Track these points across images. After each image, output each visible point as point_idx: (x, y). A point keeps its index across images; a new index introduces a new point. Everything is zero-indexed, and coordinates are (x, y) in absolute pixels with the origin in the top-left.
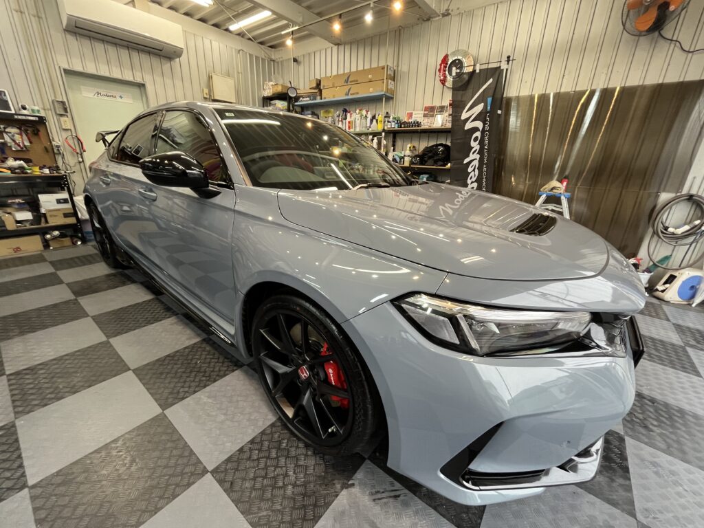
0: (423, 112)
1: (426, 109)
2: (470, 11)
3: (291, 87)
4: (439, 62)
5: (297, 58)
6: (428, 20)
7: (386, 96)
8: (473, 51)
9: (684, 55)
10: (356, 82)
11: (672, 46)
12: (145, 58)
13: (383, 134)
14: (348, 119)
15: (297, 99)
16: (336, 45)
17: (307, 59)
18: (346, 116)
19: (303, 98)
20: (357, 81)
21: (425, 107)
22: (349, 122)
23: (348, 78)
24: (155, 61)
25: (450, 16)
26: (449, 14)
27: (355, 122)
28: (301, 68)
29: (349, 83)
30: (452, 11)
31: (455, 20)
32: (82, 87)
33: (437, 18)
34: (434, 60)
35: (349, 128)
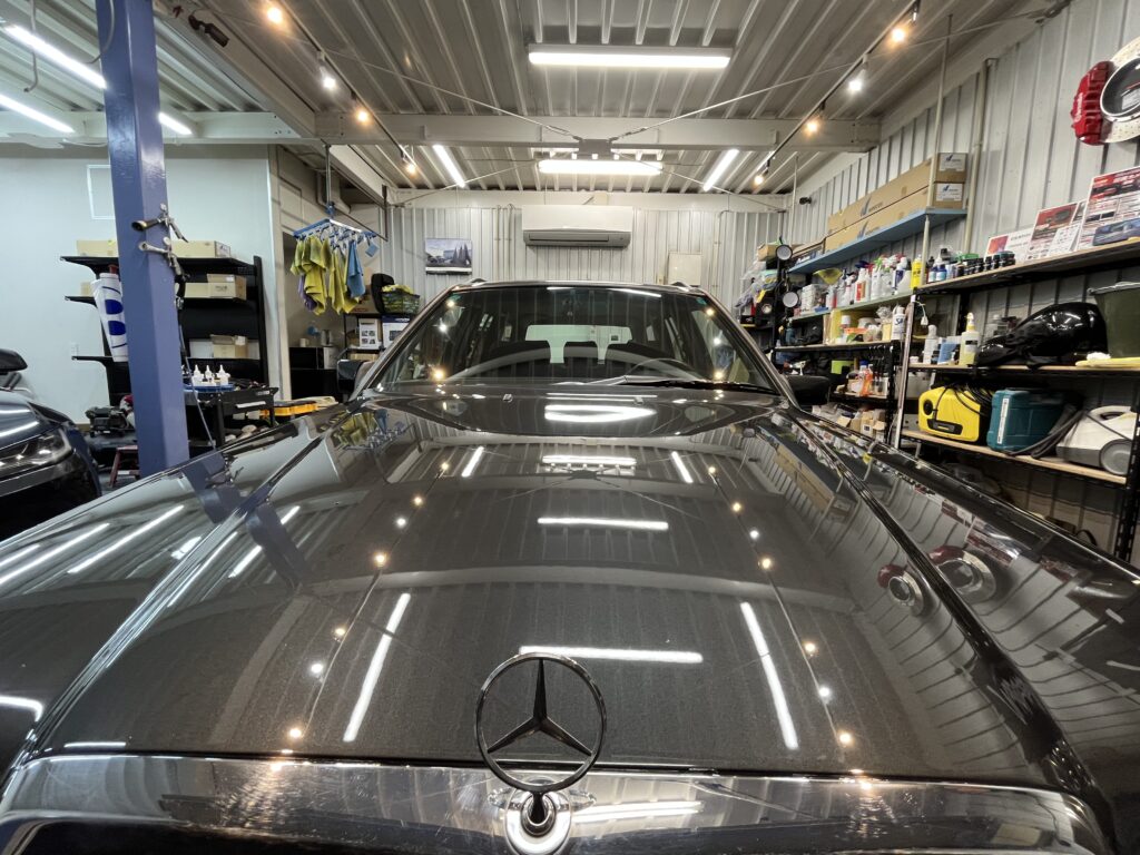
0: (1035, 228)
1: (1048, 217)
3: (783, 245)
7: (931, 216)
10: (880, 208)
12: (596, 253)
13: (913, 299)
14: (860, 280)
15: (792, 261)
16: (868, 151)
18: (857, 274)
19: (802, 258)
20: (881, 204)
21: (1039, 215)
22: (859, 286)
23: (867, 205)
24: (606, 253)
27: (871, 282)
28: (815, 210)
29: (868, 213)
35: (859, 297)
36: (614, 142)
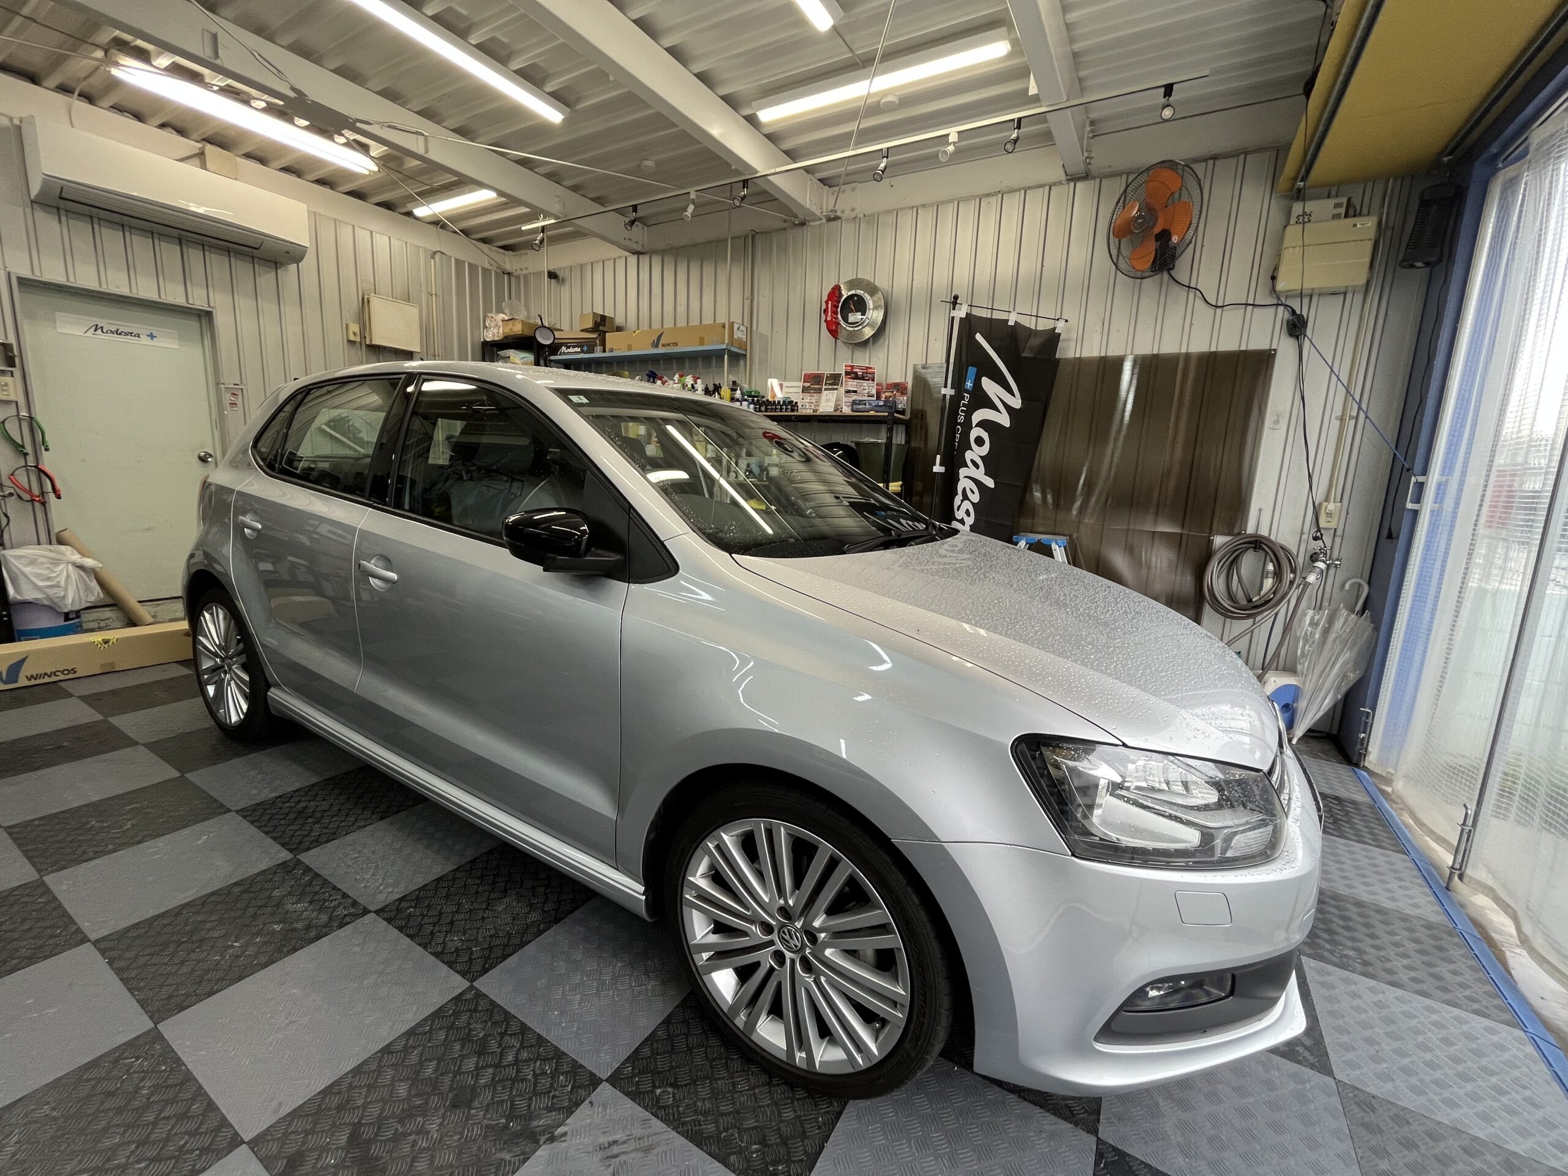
0: (801, 384)
1: (808, 378)
2: (872, 215)
3: (543, 326)
4: (825, 298)
5: (558, 273)
6: (803, 224)
7: (729, 351)
8: (882, 282)
9: (1211, 311)
11: (1191, 295)
12: (218, 263)
15: (554, 348)
16: (634, 253)
17: (576, 274)
19: (568, 347)
21: (805, 375)
24: (242, 269)
25: (839, 221)
26: (836, 218)
28: (565, 291)
30: (843, 212)
31: (847, 229)
32: (58, 313)
33: (818, 223)
34: (816, 292)
36: (358, 124)
